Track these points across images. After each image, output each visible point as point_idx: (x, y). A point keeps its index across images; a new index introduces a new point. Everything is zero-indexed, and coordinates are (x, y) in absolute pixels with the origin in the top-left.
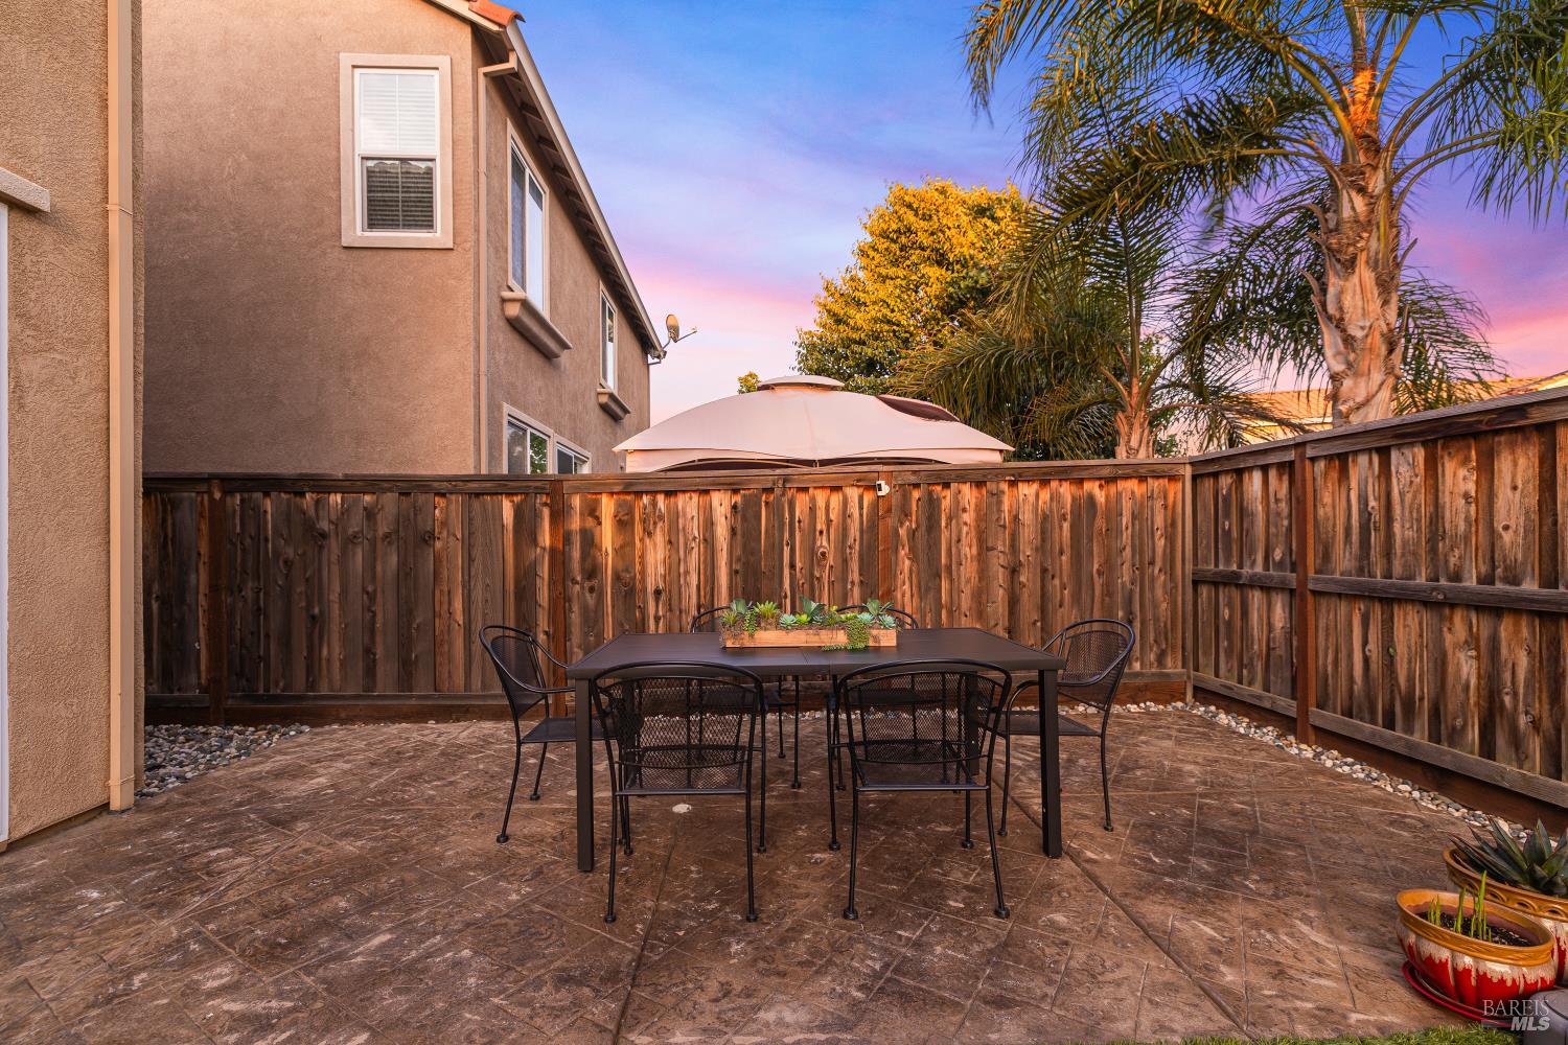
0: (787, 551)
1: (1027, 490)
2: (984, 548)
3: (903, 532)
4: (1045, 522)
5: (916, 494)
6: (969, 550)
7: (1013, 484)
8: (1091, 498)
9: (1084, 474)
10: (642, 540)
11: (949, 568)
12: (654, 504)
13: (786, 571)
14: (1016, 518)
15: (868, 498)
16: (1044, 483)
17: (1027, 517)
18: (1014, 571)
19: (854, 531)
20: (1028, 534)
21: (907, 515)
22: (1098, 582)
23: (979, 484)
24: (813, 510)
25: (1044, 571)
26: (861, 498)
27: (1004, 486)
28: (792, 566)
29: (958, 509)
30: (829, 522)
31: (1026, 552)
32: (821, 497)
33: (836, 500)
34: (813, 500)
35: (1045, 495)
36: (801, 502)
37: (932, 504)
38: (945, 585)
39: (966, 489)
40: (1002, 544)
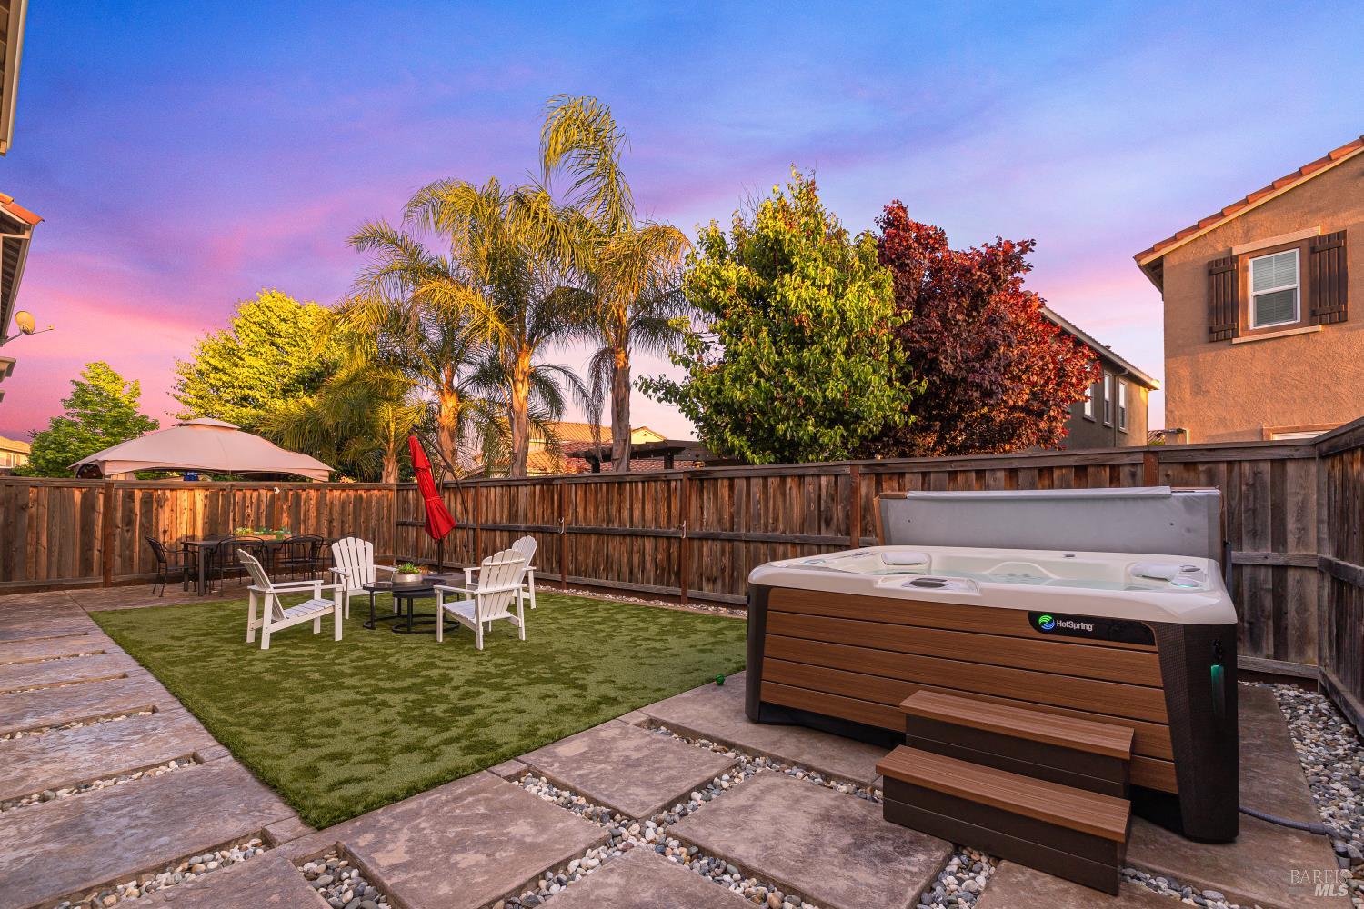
0: (231, 514)
1: (336, 493)
2: (319, 514)
3: (285, 507)
4: (343, 504)
5: (291, 493)
6: (313, 514)
8: (361, 496)
10: (157, 509)
11: (304, 521)
12: (164, 494)
13: (231, 522)
14: (332, 503)
15: (270, 494)
16: (343, 490)
17: (336, 502)
18: (331, 522)
19: (263, 507)
20: (337, 509)
21: (287, 500)
23: (317, 490)
24: (244, 498)
25: (342, 522)
26: (267, 494)
28: (234, 520)
29: (308, 499)
30: (252, 502)
31: (336, 515)
32: (248, 493)
33: (255, 494)
34: (244, 494)
35: (344, 495)
36: (239, 495)
37: (298, 497)
38: (302, 527)
39: (312, 491)
40: (326, 512)
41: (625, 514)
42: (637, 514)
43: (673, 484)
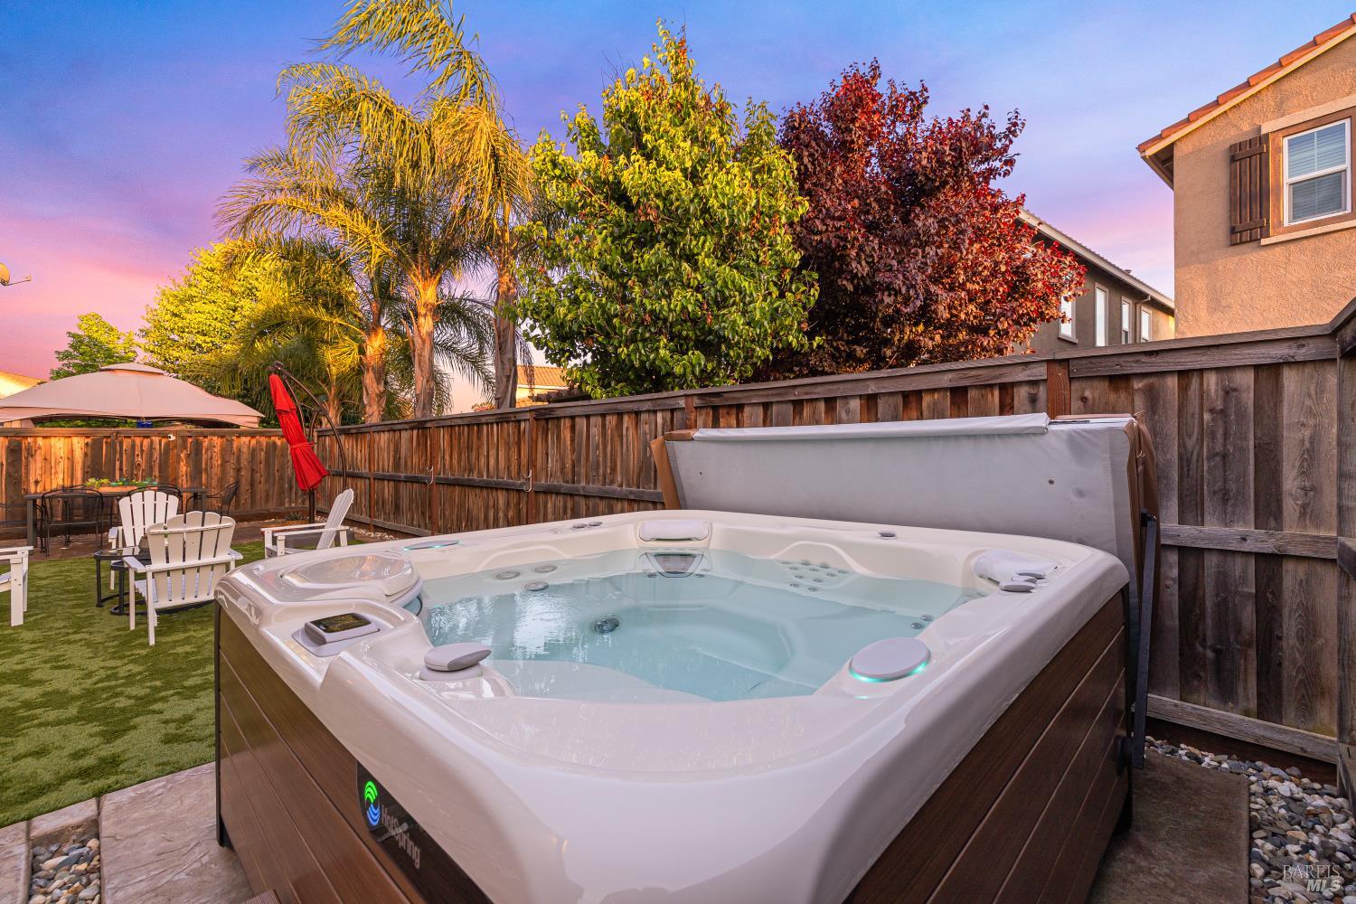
0: (118, 464)
2: (224, 462)
3: (182, 455)
4: (253, 453)
5: (190, 440)
6: (217, 462)
7: (238, 437)
8: (274, 443)
9: (270, 434)
10: (26, 458)
11: (206, 470)
12: (35, 442)
13: (117, 473)
14: (240, 450)
15: (164, 441)
16: (253, 437)
17: (245, 450)
18: (238, 470)
19: (156, 455)
20: (245, 457)
21: (186, 448)
22: (277, 474)
24: (133, 446)
25: (253, 470)
26: (160, 441)
27: (234, 438)
28: (121, 469)
29: (211, 446)
30: (142, 451)
31: (244, 463)
32: (138, 441)
33: (146, 442)
34: (134, 442)
35: (254, 442)
36: (127, 443)
37: (198, 444)
38: (204, 476)
39: (215, 438)
40: (233, 460)
41: (483, 460)
42: (492, 461)
43: (523, 425)
